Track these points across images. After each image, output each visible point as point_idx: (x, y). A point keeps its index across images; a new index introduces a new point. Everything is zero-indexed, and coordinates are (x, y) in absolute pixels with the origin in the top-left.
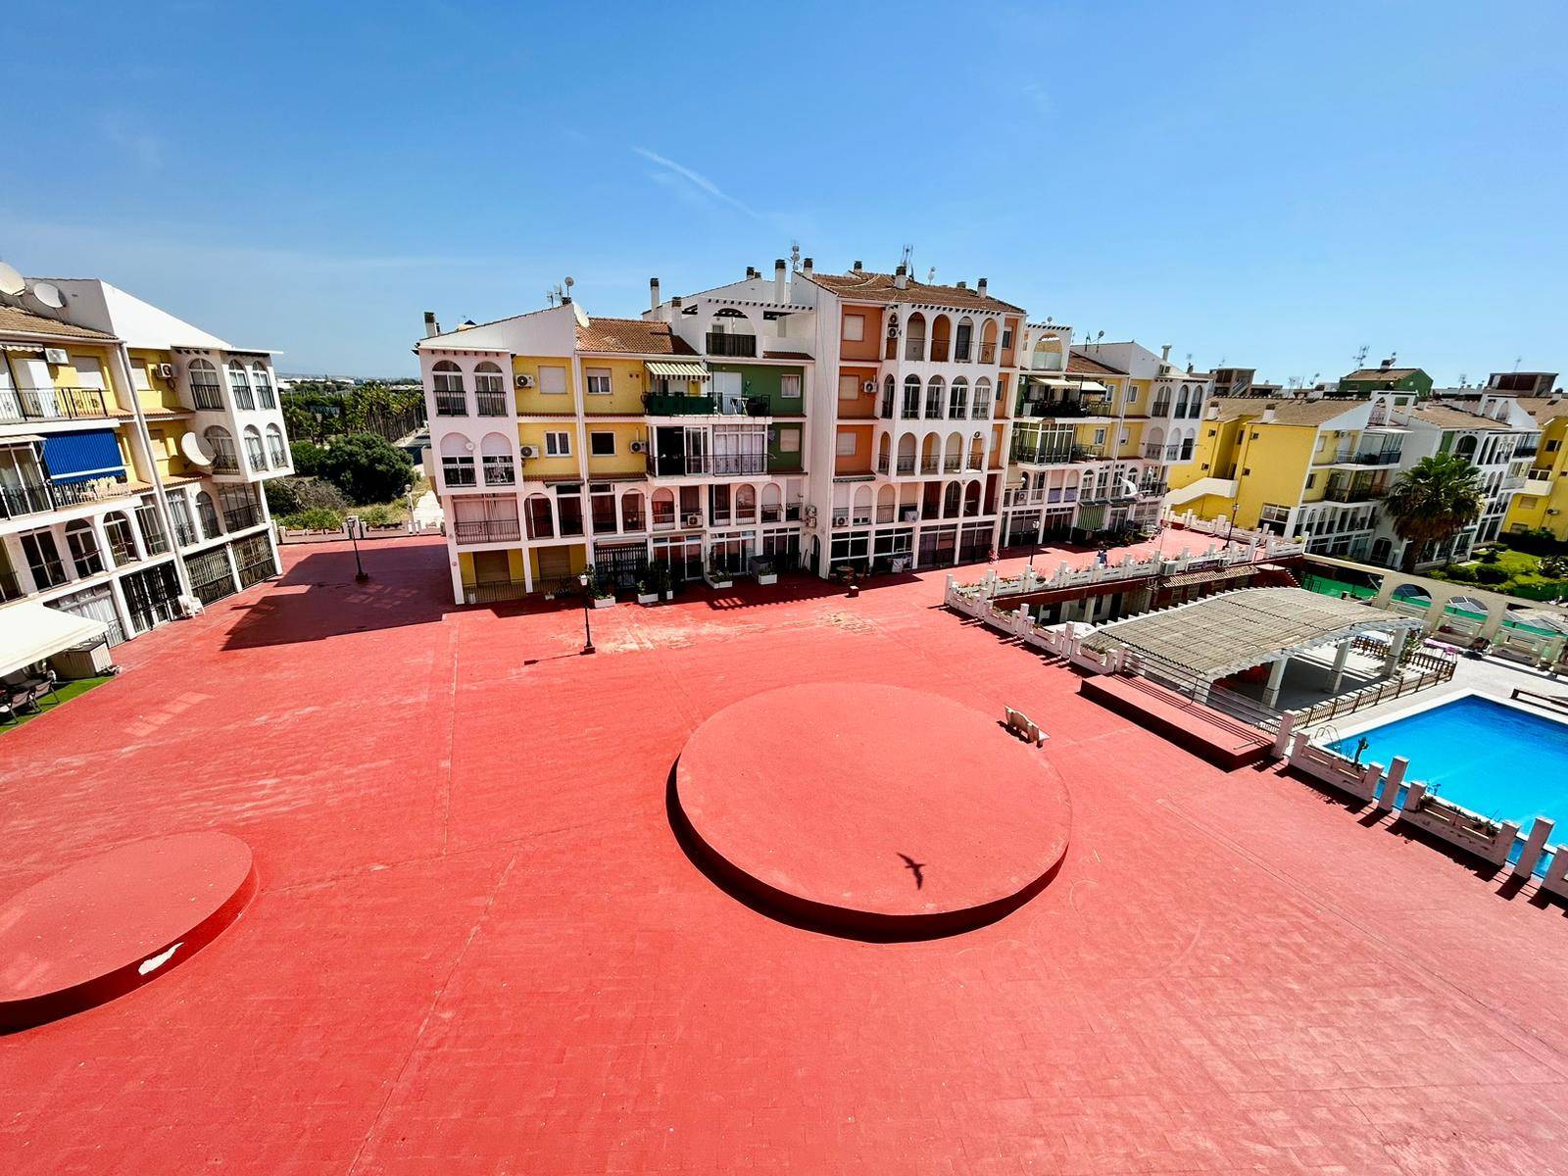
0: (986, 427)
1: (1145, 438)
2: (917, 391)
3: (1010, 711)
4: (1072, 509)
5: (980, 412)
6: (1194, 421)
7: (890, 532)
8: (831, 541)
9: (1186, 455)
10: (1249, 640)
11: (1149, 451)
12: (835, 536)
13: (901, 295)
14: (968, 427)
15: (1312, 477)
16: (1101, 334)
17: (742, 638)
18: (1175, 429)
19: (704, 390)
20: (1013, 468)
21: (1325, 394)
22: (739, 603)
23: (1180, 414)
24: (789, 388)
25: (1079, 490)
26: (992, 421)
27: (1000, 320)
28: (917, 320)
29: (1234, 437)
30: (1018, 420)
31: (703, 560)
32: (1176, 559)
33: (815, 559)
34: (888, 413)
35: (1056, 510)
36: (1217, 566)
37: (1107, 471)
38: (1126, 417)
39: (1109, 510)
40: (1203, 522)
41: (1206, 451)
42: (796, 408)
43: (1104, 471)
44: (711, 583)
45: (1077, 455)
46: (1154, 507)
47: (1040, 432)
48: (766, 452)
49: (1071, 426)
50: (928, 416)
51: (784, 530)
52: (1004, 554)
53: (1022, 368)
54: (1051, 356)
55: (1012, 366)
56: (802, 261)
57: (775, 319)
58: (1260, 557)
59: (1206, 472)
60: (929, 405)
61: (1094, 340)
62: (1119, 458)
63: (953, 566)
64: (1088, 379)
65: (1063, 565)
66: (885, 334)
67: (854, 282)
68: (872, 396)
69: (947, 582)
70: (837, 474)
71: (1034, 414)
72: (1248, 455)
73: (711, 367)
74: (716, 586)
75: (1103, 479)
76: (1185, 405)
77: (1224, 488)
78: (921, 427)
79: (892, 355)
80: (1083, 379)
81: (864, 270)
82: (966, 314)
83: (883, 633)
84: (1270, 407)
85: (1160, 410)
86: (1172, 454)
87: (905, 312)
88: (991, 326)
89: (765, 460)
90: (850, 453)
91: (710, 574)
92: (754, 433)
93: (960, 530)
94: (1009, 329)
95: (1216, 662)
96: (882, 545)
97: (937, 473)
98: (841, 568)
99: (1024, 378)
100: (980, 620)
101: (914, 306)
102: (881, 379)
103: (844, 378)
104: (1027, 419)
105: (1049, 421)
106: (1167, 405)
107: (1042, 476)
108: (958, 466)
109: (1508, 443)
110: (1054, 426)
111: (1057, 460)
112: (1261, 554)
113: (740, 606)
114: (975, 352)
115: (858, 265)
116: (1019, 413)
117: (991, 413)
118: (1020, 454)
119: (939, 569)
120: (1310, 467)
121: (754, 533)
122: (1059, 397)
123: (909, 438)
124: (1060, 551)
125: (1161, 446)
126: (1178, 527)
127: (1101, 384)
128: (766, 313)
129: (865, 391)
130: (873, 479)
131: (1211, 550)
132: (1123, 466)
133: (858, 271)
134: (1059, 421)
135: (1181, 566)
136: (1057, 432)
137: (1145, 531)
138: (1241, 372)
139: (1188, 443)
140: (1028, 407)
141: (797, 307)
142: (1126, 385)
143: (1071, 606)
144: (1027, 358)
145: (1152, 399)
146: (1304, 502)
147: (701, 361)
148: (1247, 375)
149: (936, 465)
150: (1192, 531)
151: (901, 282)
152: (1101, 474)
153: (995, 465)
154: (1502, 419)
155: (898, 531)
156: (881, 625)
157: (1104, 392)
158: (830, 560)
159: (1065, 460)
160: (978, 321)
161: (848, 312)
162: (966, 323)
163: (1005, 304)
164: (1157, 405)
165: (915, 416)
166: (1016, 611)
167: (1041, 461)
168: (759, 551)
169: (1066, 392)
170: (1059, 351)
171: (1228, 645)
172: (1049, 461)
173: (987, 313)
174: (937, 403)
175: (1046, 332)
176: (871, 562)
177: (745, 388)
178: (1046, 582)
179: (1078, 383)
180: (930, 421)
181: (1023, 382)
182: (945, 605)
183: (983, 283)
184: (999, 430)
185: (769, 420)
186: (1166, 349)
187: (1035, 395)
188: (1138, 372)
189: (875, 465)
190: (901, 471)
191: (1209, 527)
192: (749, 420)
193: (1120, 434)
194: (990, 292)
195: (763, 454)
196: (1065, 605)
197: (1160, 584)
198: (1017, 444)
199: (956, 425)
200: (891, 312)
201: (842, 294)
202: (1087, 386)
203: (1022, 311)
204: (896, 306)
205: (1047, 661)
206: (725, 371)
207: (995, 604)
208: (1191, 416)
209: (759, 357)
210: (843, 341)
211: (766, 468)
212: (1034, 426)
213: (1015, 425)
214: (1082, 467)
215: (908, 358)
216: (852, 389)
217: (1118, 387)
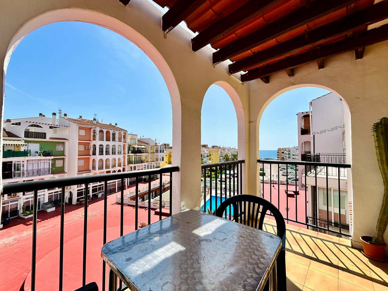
0: (121, 156)
1: (155, 157)
2: (102, 148)
3: (142, 223)
5: (119, 153)
7: (97, 186)
8: (77, 192)
9: (163, 160)
11: (156, 160)
12: (78, 190)
13: (95, 125)
14: (117, 157)
16: (143, 136)
18: (160, 155)
20: (128, 166)
23: (161, 152)
24: (60, 148)
25: (144, 169)
26: (122, 155)
27: (122, 132)
28: (101, 131)
29: (170, 156)
30: (128, 155)
31: (18, 209)
32: (165, 181)
33: (70, 199)
34: (94, 154)
38: (151, 153)
41: (166, 159)
43: (148, 165)
44: (24, 217)
45: (142, 162)
47: (134, 157)
48: (51, 167)
49: (140, 156)
50: (106, 154)
52: (128, 187)
53: (128, 143)
54: (134, 140)
55: (126, 142)
56: (63, 114)
57: (53, 129)
59: (166, 163)
60: (106, 152)
61: (142, 138)
62: (151, 162)
63: (116, 192)
64: (142, 145)
66: (92, 134)
67: (81, 121)
68: (89, 150)
69: (116, 197)
70: (78, 172)
71: (132, 153)
72: (172, 160)
73: (26, 141)
74: (26, 217)
76: (161, 150)
78: (104, 157)
79: (94, 139)
80: (141, 145)
81: (83, 118)
83: (100, 215)
85: (157, 151)
86: (160, 160)
87: (98, 129)
88: (120, 134)
89: (50, 170)
90: (82, 165)
91: (22, 213)
92: (45, 162)
93: (117, 183)
94: (124, 135)
96: (94, 190)
97: (110, 168)
98: (81, 200)
99: (128, 145)
100: (127, 204)
101: (100, 128)
102: (92, 145)
103: (80, 145)
104: (130, 154)
105: (135, 154)
106: (158, 150)
107: (135, 167)
108: (115, 166)
109: (206, 155)
110: (137, 156)
111: (138, 163)
114: (117, 139)
115: (81, 117)
116: (128, 153)
117: (122, 152)
118: (130, 162)
119: (112, 194)
121: (44, 194)
122: (136, 149)
123: (101, 160)
124: (142, 184)
125: (158, 159)
127: (145, 146)
128: (50, 127)
129: (87, 148)
130: (91, 172)
132: (152, 163)
134: (137, 154)
135: (167, 183)
136: (137, 157)
137: (158, 177)
139: (163, 158)
140: (130, 152)
141: (62, 126)
142: (150, 147)
143: (146, 196)
144: (128, 141)
145: (155, 149)
149: (109, 166)
150: (166, 175)
151: (95, 122)
152: (147, 166)
153: (124, 165)
154: (204, 151)
155: (99, 186)
156: (98, 213)
157: (146, 148)
158: (76, 198)
159: (140, 163)
160: (116, 132)
161: (80, 128)
162: (113, 133)
163: (122, 129)
164: (156, 150)
165: (102, 154)
167: (135, 163)
169: (138, 148)
170: (135, 139)
172: (136, 163)
173: (119, 131)
174: (108, 151)
175: (132, 135)
176: (91, 196)
177: (41, 148)
178: (141, 192)
179: (141, 146)
180: (107, 156)
182: (116, 203)
183: (116, 124)
184: (124, 157)
185: (52, 157)
186: (156, 140)
187: (131, 149)
188: (152, 144)
189: (91, 168)
190: (99, 169)
192: (44, 158)
193: (150, 157)
194: (118, 126)
195: (49, 168)
198: (129, 160)
199: (114, 156)
200: (93, 129)
201: (78, 124)
203: (127, 131)
204: (95, 128)
205: (146, 209)
206: (32, 143)
207: (130, 199)
208: (162, 152)
209: (47, 139)
210: (79, 135)
211: (50, 173)
212: (132, 156)
213: (128, 156)
214: (143, 164)
215: (99, 140)
216: (82, 148)
217: (148, 147)
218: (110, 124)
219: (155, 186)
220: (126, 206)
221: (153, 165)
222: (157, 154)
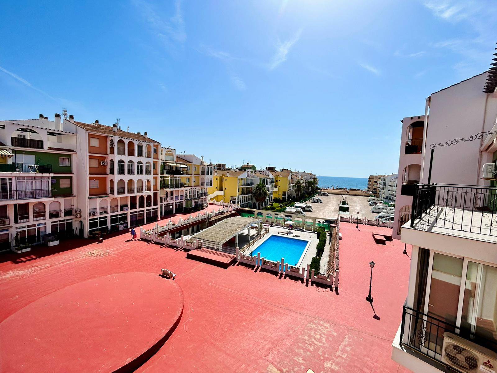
0: (151, 177)
1: (200, 181)
2: (123, 166)
3: (163, 270)
4: (183, 202)
5: (148, 173)
6: (211, 176)
7: (117, 215)
8: (89, 222)
9: (211, 185)
10: (229, 231)
11: (201, 184)
12: (90, 220)
13: (115, 133)
14: (144, 178)
15: (239, 189)
16: (185, 152)
17: (35, 274)
18: (207, 178)
19: (10, 161)
20: (162, 190)
21: (238, 170)
22: (34, 257)
23: (208, 174)
24: (64, 162)
25: (184, 196)
26: (152, 176)
27: (152, 145)
28: (121, 142)
29: (221, 180)
30: (162, 175)
31: (10, 240)
32: (212, 213)
33: (82, 230)
34: (112, 172)
35: (178, 202)
36: (221, 213)
37: (191, 190)
38: (194, 175)
39: (193, 201)
40: (218, 202)
41: (216, 184)
42: (69, 170)
43: (190, 190)
44: (16, 251)
45: (182, 186)
46: (205, 199)
47: (169, 179)
48: (50, 188)
49: (179, 177)
50: (129, 174)
51: (64, 220)
52: (162, 218)
53: (161, 160)
54: (171, 157)
55: (158, 159)
56: (68, 116)
57: (55, 136)
58: (231, 210)
59: (217, 189)
60: (129, 170)
61: (183, 154)
62: (194, 186)
63: (144, 224)
64: (182, 164)
65: (180, 219)
66: (109, 145)
67: (95, 127)
68: (105, 167)
69: (141, 230)
70: (90, 195)
71: (167, 174)
72: (225, 184)
73: (14, 152)
74: (19, 252)
75: (190, 192)
76: (209, 172)
77: (221, 193)
78: (126, 178)
79: (112, 152)
80: (180, 164)
81: (99, 123)
82: (139, 142)
83: (114, 254)
84: (228, 173)
85: (203, 173)
86: (207, 185)
87: (116, 139)
88: (149, 147)
89: (50, 192)
90: (97, 187)
91: (15, 247)
92: (42, 180)
93: (145, 212)
94: (156, 148)
95: (223, 239)
96: (113, 221)
97: (134, 193)
98: (95, 232)
100: (154, 241)
101: (119, 137)
102: (108, 161)
103: (90, 160)
104: (165, 175)
105: (172, 176)
106: (204, 171)
107: (172, 193)
108: (142, 190)
109: (270, 180)
110: (174, 177)
111: (176, 187)
112: (231, 209)
113: (35, 259)
114: (144, 154)
115: (97, 122)
116: (162, 173)
117: (152, 173)
118: (164, 186)
119: (139, 226)
120: (238, 187)
121: (45, 224)
122: (174, 169)
123: (121, 182)
124: (180, 215)
125: (204, 183)
126: (212, 204)
127: (186, 165)
128: (48, 132)
129: (102, 164)
130: (108, 196)
131: (219, 209)
132: (195, 189)
133: (97, 123)
134: (175, 176)
135: (213, 214)
136: (175, 179)
137: (204, 206)
138: (223, 165)
139: (211, 182)
140: (165, 172)
141: (66, 132)
142: (193, 166)
143: (185, 231)
144: (163, 157)
145: (200, 170)
146: (238, 195)
147: (8, 149)
148: (224, 165)
149: (133, 190)
150: (215, 205)
151: (115, 129)
152: (190, 191)
153: (155, 189)
154: (268, 176)
155: (120, 215)
156: (113, 251)
157: (187, 168)
158: (89, 230)
159: (178, 187)
160: (144, 144)
161: (91, 136)
162: (140, 145)
163: (154, 141)
164: (202, 171)
165: (123, 173)
166: (165, 236)
167: (171, 188)
168: (49, 231)
169: (176, 167)
170: (173, 156)
171: (225, 234)
172: (173, 188)
173: (147, 142)
174: (132, 169)
175: (168, 150)
176: (109, 228)
177: (37, 163)
178: (176, 225)
179: (179, 165)
180: (129, 176)
181: (163, 164)
182: (141, 238)
183: (146, 134)
184: (156, 178)
185: (52, 175)
186: (202, 157)
187: (167, 168)
188: (196, 163)
189: (108, 191)
190: (119, 193)
191: (219, 203)
192: (40, 175)
193: (193, 180)
194: (148, 136)
195: (49, 189)
196: (183, 231)
197: (208, 220)
198: (163, 183)
199: (140, 177)
200: (111, 138)
201: (88, 130)
202: (182, 166)
203: (159, 143)
204: (113, 137)
205: (177, 250)
206: (24, 154)
207: (158, 235)
208: (210, 175)
209: (46, 149)
210: (90, 146)
211: (50, 195)
212: (167, 177)
213: (161, 177)
214: (184, 189)
215: (118, 154)
216: (95, 164)
217: (191, 166)
218: (139, 133)
219: (196, 218)
220: (152, 244)
221: (198, 191)
222: (202, 176)
